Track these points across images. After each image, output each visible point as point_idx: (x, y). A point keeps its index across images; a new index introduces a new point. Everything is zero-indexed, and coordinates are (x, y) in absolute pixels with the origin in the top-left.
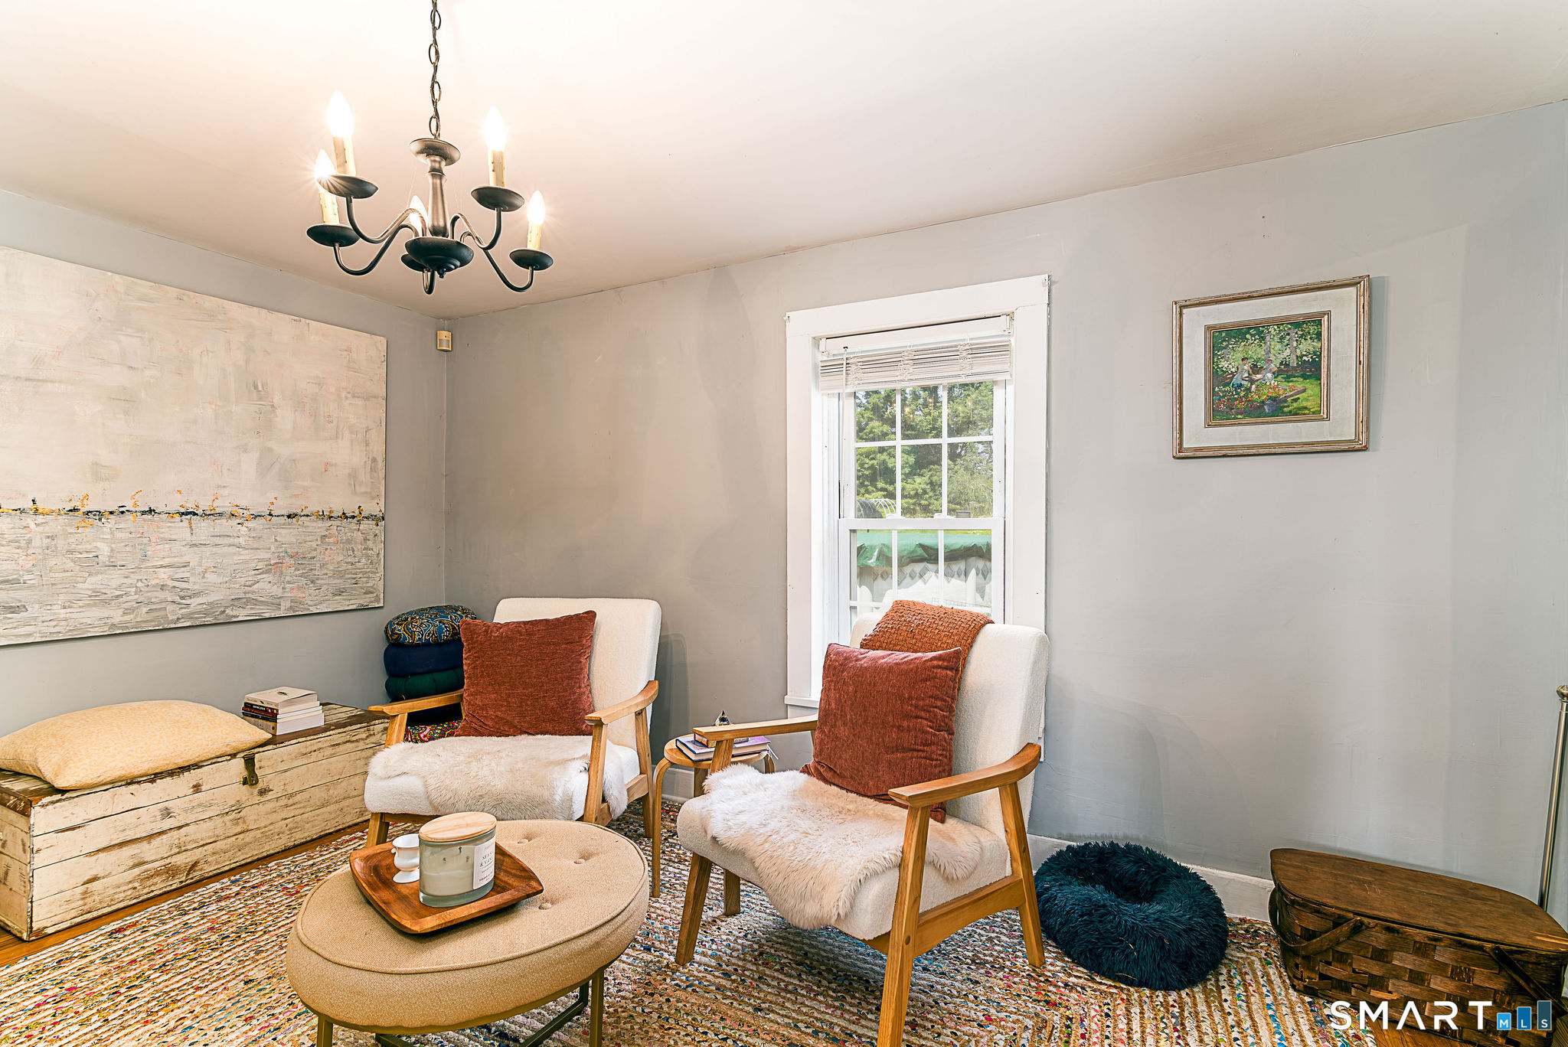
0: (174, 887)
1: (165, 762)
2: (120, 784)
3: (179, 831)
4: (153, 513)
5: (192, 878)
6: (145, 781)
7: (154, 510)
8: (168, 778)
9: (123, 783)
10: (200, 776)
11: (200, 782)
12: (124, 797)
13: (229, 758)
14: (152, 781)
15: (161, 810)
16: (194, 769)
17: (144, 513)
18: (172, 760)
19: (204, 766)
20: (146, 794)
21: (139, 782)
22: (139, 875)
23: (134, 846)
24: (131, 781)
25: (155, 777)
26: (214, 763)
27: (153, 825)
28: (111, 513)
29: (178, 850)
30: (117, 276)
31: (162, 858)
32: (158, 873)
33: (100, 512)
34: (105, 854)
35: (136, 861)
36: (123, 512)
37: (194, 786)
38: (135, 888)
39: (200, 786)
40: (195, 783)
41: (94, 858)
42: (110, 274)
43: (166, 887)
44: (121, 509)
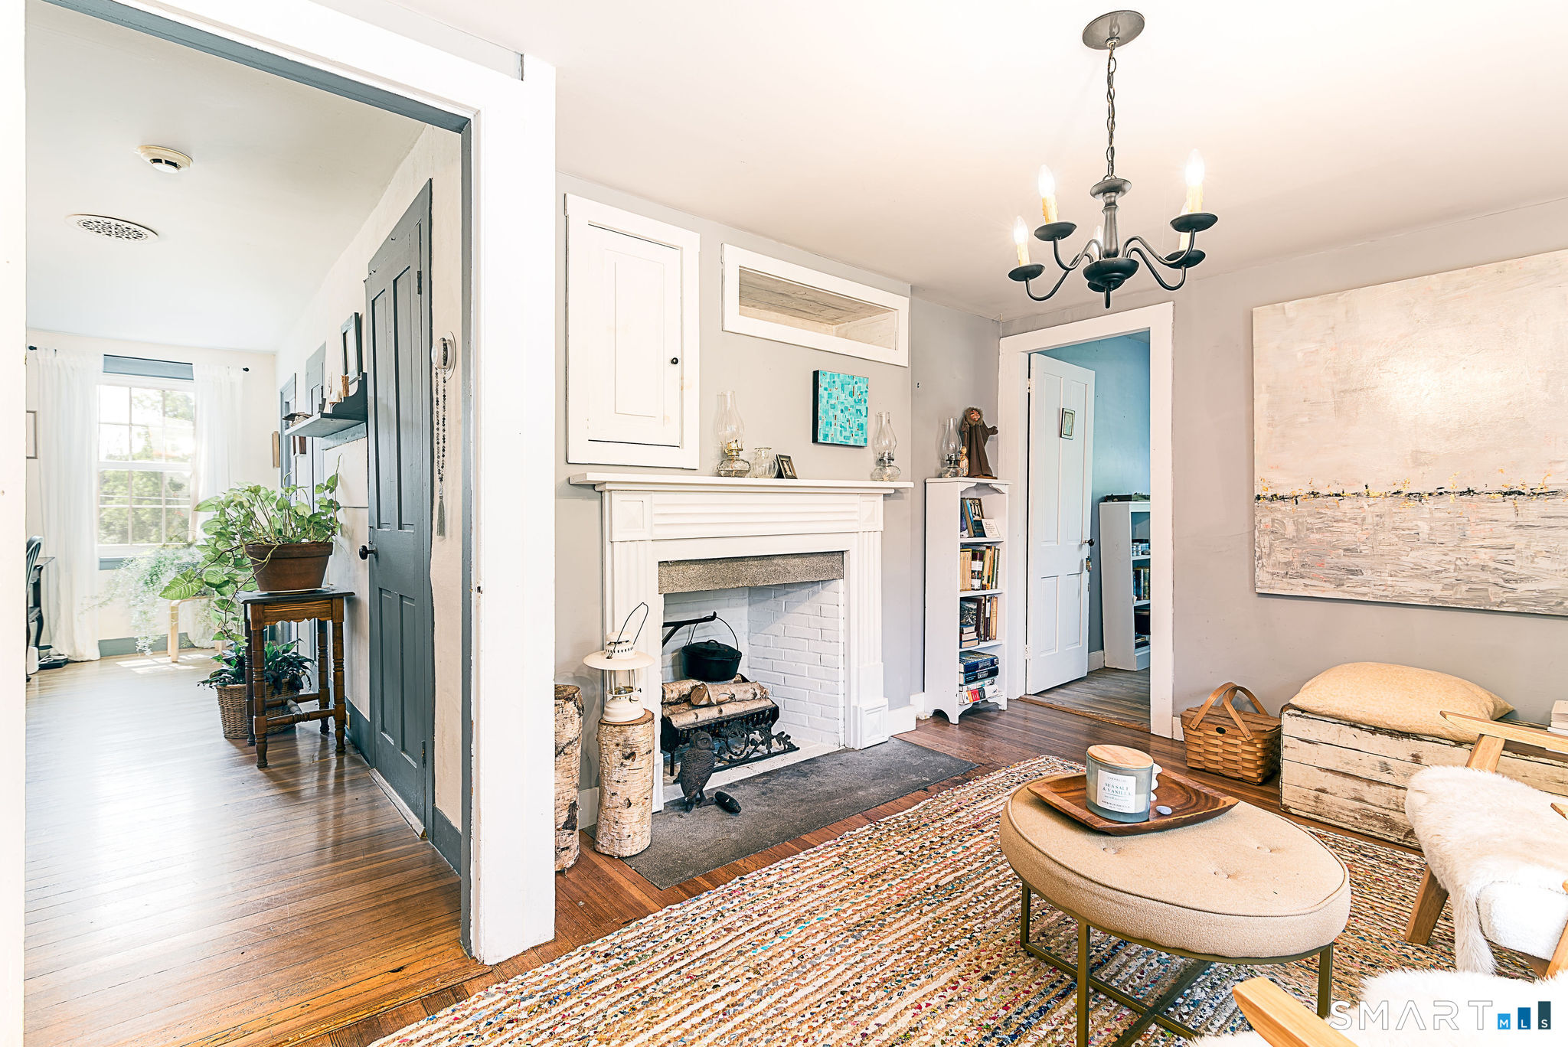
0: (1392, 839)
1: (1376, 718)
2: (1345, 723)
3: (1397, 790)
4: (1472, 494)
5: (1410, 843)
6: (1367, 730)
7: (1473, 491)
8: (1387, 736)
9: (1347, 723)
10: (1420, 749)
11: (1420, 754)
12: (1348, 736)
13: (1453, 744)
14: (1373, 733)
15: (1380, 762)
16: (1414, 739)
17: (1462, 493)
18: (1384, 720)
19: (1424, 740)
20: (1366, 741)
21: (1361, 729)
22: (1360, 809)
23: (1355, 781)
24: (1354, 725)
25: (1375, 730)
26: (1435, 742)
27: (1372, 772)
28: (1430, 494)
29: (1396, 808)
30: (1434, 276)
31: (1381, 807)
32: (1375, 817)
33: (1420, 494)
34: (1332, 775)
35: (1358, 796)
36: (1441, 494)
37: (1413, 756)
38: (1356, 818)
39: (1419, 757)
40: (1415, 753)
41: (1324, 774)
42: (1427, 277)
43: (1384, 835)
44: (1440, 491)
